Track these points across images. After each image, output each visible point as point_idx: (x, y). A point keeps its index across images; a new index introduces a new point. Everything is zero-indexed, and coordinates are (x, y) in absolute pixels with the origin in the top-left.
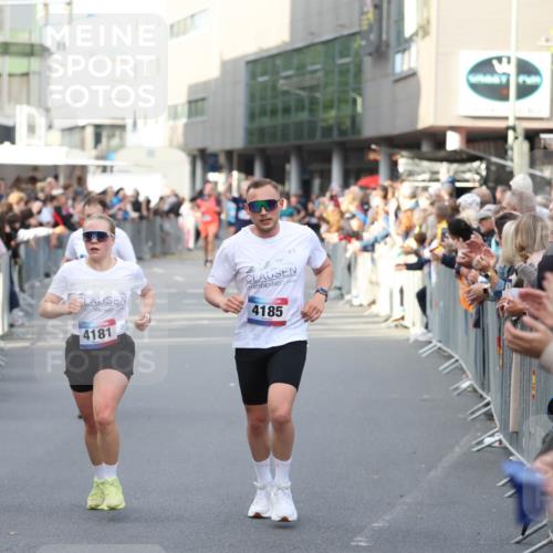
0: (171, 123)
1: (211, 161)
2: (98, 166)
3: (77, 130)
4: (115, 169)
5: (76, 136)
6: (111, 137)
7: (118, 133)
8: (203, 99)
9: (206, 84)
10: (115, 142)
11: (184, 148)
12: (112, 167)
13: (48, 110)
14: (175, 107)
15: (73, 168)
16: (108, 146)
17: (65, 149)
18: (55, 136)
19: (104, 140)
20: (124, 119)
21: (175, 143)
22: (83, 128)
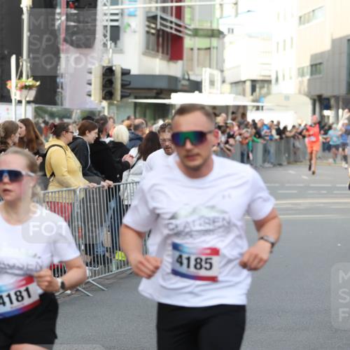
0: (300, 79)
1: (325, 103)
2: (254, 106)
3: (241, 84)
4: (264, 108)
5: (240, 87)
6: (262, 88)
7: (266, 85)
8: (320, 64)
9: (322, 54)
10: (264, 91)
11: (308, 95)
12: (262, 107)
13: (222, 71)
14: (303, 68)
15: (238, 107)
16: (260, 93)
17: (233, 96)
18: (227, 87)
19: (258, 90)
20: (270, 76)
21: (303, 92)
22: (244, 82)
